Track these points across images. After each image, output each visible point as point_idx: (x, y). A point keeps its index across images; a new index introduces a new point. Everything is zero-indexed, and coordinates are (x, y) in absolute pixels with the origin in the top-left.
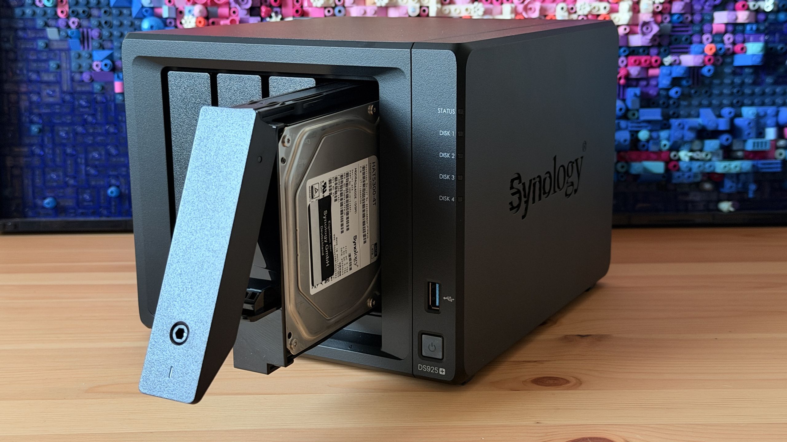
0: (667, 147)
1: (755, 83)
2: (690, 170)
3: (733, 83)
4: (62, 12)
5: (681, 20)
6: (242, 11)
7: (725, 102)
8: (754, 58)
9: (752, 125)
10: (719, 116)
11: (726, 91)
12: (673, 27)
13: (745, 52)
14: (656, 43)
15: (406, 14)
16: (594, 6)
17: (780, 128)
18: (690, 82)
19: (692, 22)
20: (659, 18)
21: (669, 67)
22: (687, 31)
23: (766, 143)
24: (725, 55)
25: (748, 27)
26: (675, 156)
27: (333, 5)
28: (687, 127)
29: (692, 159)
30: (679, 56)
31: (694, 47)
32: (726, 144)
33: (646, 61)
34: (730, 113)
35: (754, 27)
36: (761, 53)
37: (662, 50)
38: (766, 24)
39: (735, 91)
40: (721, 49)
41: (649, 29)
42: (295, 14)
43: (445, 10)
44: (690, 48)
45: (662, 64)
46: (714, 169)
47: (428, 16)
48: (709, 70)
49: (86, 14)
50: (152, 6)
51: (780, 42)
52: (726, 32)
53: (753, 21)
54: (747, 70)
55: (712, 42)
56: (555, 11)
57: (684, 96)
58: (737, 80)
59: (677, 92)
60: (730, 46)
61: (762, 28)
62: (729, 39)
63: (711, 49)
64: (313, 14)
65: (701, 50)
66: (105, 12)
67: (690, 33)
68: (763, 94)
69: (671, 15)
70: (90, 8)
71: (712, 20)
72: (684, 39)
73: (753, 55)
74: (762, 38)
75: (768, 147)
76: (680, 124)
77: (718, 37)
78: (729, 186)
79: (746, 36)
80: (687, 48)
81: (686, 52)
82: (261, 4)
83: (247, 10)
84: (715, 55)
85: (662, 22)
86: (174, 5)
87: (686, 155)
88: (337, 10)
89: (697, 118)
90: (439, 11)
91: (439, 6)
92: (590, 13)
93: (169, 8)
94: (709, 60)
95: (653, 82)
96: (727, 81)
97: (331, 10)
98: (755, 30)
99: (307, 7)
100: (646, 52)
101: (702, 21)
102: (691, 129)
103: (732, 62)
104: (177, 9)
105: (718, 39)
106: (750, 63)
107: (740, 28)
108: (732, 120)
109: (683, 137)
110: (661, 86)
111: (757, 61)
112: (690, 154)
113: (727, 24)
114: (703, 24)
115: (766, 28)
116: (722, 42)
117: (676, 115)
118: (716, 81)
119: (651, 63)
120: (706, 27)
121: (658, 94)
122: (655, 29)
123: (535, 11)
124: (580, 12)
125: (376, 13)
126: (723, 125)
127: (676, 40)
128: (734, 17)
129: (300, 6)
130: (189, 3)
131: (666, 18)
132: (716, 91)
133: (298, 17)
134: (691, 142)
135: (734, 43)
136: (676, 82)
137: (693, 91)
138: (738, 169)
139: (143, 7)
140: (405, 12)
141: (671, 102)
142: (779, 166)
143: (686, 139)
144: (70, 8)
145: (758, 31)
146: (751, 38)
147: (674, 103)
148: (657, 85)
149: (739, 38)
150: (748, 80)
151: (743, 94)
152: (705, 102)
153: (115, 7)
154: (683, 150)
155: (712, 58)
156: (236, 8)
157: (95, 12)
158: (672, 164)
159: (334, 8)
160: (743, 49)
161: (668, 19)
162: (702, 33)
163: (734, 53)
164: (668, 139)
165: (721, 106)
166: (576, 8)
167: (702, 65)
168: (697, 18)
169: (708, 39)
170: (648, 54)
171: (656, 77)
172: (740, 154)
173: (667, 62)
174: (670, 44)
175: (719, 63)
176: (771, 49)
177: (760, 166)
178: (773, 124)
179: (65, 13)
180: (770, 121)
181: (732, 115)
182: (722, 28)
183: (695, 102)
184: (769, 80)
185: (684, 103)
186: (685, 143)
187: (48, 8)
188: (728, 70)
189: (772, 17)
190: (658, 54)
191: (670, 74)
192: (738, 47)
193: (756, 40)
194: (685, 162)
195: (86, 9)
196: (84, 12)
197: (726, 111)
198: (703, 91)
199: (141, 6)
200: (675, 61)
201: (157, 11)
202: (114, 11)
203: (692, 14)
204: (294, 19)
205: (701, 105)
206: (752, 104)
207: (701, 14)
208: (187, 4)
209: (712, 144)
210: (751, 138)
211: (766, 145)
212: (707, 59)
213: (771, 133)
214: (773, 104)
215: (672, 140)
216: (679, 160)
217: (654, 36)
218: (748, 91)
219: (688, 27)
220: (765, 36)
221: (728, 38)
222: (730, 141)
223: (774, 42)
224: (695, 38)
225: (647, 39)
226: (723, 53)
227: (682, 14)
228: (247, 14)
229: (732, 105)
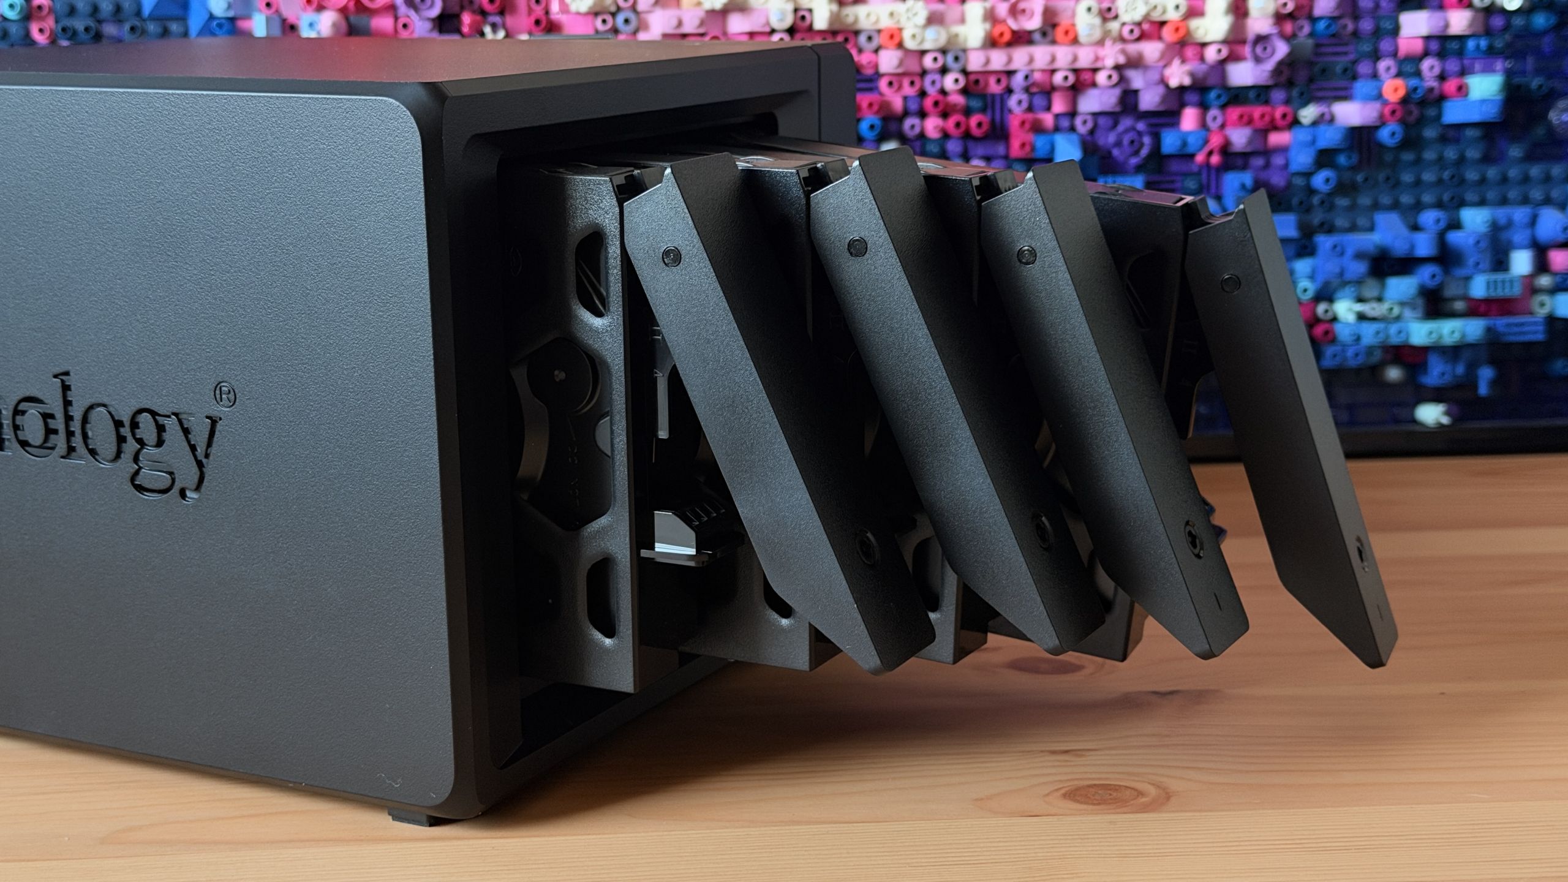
0: (1310, 294)
1: (1487, 159)
2: (1358, 339)
3: (1441, 159)
4: (41, 30)
5: (1333, 29)
6: (421, 23)
7: (1427, 198)
8: (1484, 108)
9: (1483, 245)
10: (1416, 228)
11: (1428, 176)
12: (1318, 45)
13: (1466, 95)
14: (1283, 79)
15: (764, 26)
16: (1153, 5)
17: (1541, 252)
18: (1355, 159)
19: (1356, 34)
20: (1288, 27)
21: (1311, 130)
22: (1346, 53)
23: (1511, 281)
24: (1423, 103)
25: (1471, 44)
26: (1326, 311)
27: (613, 9)
28: (1350, 252)
29: (1362, 317)
30: (1329, 106)
31: (1361, 87)
32: (1431, 284)
33: (1263, 116)
34: (1438, 221)
35: (1483, 43)
36: (1499, 97)
37: (1295, 93)
38: (1508, 37)
39: (1446, 175)
40: (1415, 89)
41: (1269, 50)
42: (534, 28)
43: (847, 15)
44: (1351, 88)
45: (1296, 122)
46: (1408, 335)
47: (810, 28)
48: (1393, 134)
49: (93, 33)
50: (231, 14)
51: (1538, 72)
52: (1426, 54)
53: (1480, 28)
54: (1470, 133)
55: (1399, 75)
56: (1073, 15)
57: (1343, 188)
58: (1451, 153)
59: (1328, 180)
60: (1434, 84)
61: (1499, 44)
62: (1432, 68)
63: (1396, 90)
64: (573, 27)
65: (1375, 92)
66: (133, 29)
67: (1352, 57)
68: (1504, 180)
69: (1313, 20)
70: (100, 22)
71: (1396, 31)
72: (1339, 69)
73: (1483, 101)
74: (1499, 65)
75: (1517, 291)
76: (1335, 247)
77: (1408, 66)
78: (1436, 373)
79: (1466, 62)
80: (1346, 89)
81: (1345, 96)
82: (462, 8)
83: (433, 20)
84: (1405, 101)
85: (1294, 36)
86: (277, 11)
87: (1350, 310)
88: (620, 19)
89: (1369, 233)
90: (835, 18)
91: (835, 7)
92: (1146, 18)
93: (268, 20)
94: (1393, 112)
95: (1278, 160)
96: (1429, 155)
97: (609, 18)
98: (1485, 49)
99: (558, 13)
100: (1262, 97)
101: (1377, 33)
102: (1359, 256)
103: (1439, 116)
104: (284, 21)
105: (1409, 68)
106: (1475, 117)
107: (1454, 45)
108: (1441, 237)
109: (1341, 274)
110: (1294, 167)
111: (1491, 113)
112: (1359, 307)
113: (1427, 38)
114: (1378, 39)
115: (1509, 45)
116: (1418, 74)
117: (1325, 226)
118: (1408, 156)
119: (1273, 120)
120: (1385, 45)
121: (1289, 185)
122: (1282, 49)
123: (1032, 15)
124: (1125, 17)
125: (702, 23)
126: (1424, 245)
127: (1324, 71)
128: (1442, 24)
129: (544, 12)
130: (309, 9)
131: (1302, 27)
132: (1407, 177)
133: (540, 34)
134: (1359, 282)
135: (1442, 77)
136: (1325, 158)
137: (1360, 178)
138: (1457, 337)
139: (212, 17)
140: (763, 21)
141: (1316, 200)
142: (1541, 328)
143: (1348, 276)
144: (57, 22)
145: (1491, 52)
146: (1478, 66)
147: (1323, 202)
148: (1286, 166)
149: (1453, 65)
150: (1473, 153)
151: (1462, 181)
152: (1386, 200)
153: (153, 18)
154: (1340, 298)
155: (1398, 107)
156: (408, 17)
157: (110, 29)
158: (1319, 330)
159: (614, 15)
160: (1462, 90)
161: (1307, 29)
162: (1376, 56)
163: (1442, 98)
164: (1312, 277)
165: (1418, 207)
166: (1117, 9)
167: (1378, 124)
168: (1366, 25)
169: (1388, 69)
170: (1267, 102)
171: (1283, 150)
172: (1459, 306)
173: (1305, 117)
174: (1311, 80)
175: (1412, 119)
176: (1519, 87)
177: (1501, 329)
178: (1526, 242)
179: (47, 34)
180: (1519, 236)
181: (1442, 225)
182: (1418, 47)
183: (1365, 200)
184: (1515, 151)
185: (1342, 202)
186: (1345, 284)
187: (12, 24)
188: (1430, 133)
189: (1518, 22)
190: (1287, 102)
191: (1314, 142)
192: (1451, 86)
193: (1488, 70)
194: (1348, 324)
195: (91, 23)
196: (87, 29)
197: (1429, 218)
198: (1381, 177)
199: (207, 17)
200: (1323, 115)
201: (242, 24)
202: (152, 27)
203: (1356, 17)
204: (532, 38)
205: (1376, 206)
206: (1482, 203)
207: (1374, 18)
208: (304, 10)
209: (1401, 287)
210: (1484, 272)
211: (1512, 287)
212: (1387, 111)
213: (1521, 262)
214: (1525, 201)
215: (1321, 279)
216: (1335, 319)
217: (1281, 63)
218: (1472, 175)
219: (1346, 44)
220: (1506, 61)
221: (1429, 67)
222: (1438, 279)
223: (1523, 73)
224: (1364, 68)
225: (1264, 71)
226: (1421, 97)
227: (1333, 19)
228: (432, 30)
229: (1439, 205)
